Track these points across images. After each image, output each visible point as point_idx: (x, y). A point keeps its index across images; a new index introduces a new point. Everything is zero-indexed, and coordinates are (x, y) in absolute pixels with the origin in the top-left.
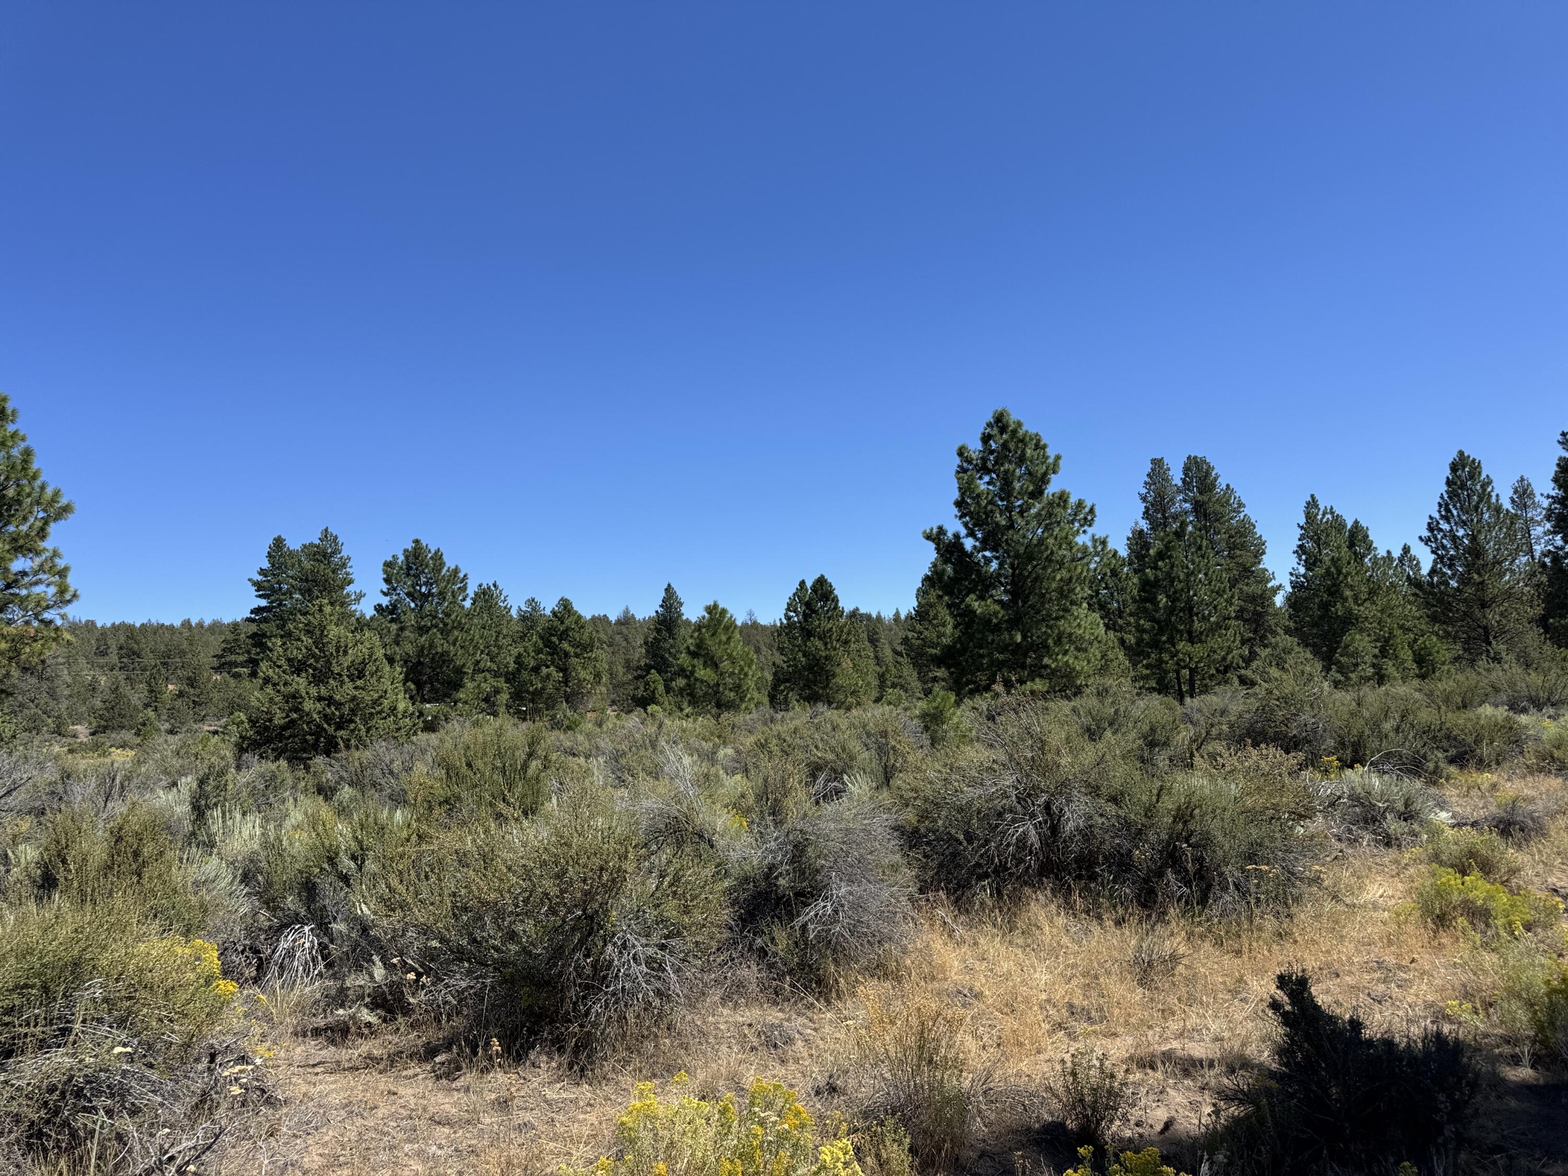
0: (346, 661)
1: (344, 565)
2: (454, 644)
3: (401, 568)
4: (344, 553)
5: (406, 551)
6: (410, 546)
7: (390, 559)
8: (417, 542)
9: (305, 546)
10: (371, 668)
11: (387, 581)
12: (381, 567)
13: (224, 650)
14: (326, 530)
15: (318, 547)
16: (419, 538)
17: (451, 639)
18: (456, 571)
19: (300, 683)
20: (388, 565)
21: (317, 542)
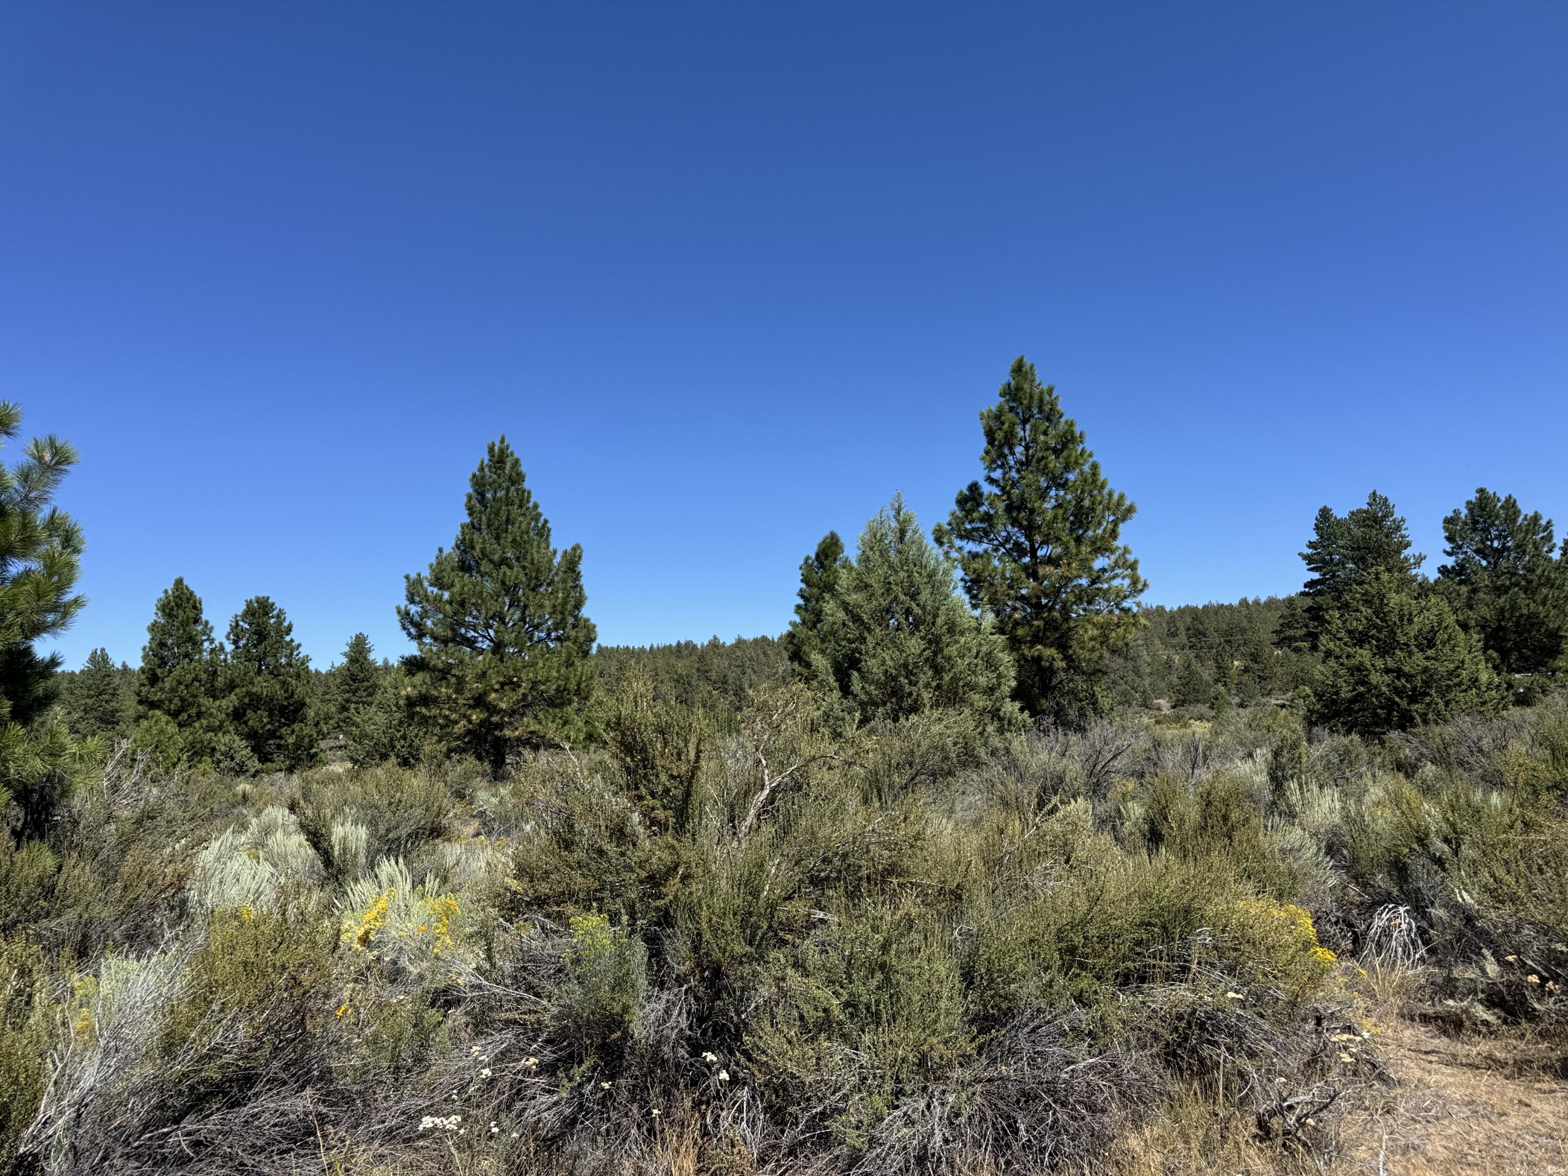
0: (1413, 630)
1: (1398, 528)
2: (1544, 604)
3: (1465, 523)
4: (1397, 515)
5: (1469, 503)
6: (1473, 497)
7: (1450, 514)
8: (1481, 491)
9: (1352, 513)
10: (1441, 636)
11: (1450, 539)
12: (1441, 524)
13: (1282, 625)
14: (1374, 493)
15: (1366, 512)
16: (1483, 486)
17: (1539, 597)
18: (1536, 518)
19: (1364, 655)
20: (1448, 521)
21: (1365, 507)
